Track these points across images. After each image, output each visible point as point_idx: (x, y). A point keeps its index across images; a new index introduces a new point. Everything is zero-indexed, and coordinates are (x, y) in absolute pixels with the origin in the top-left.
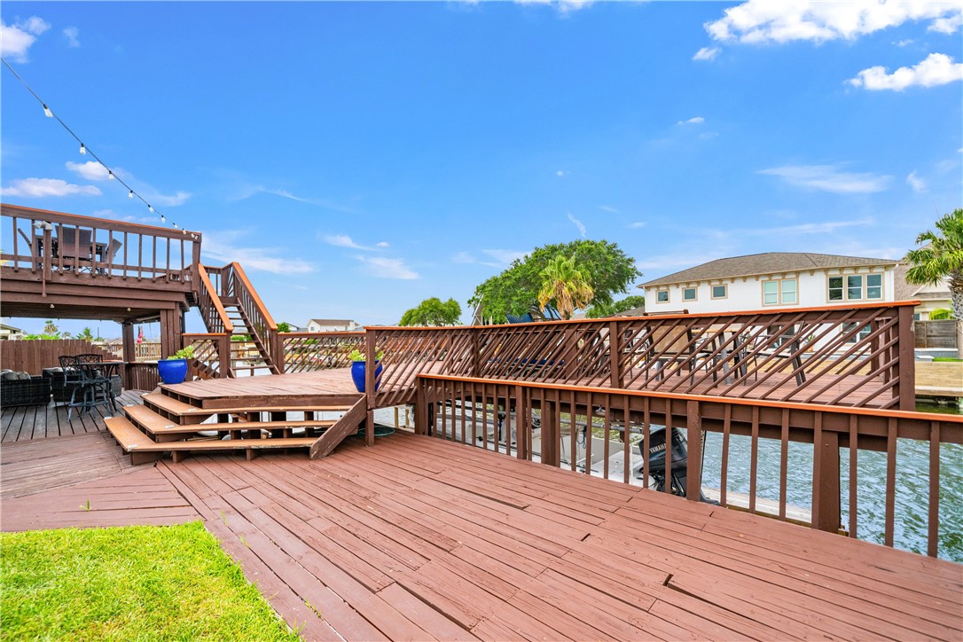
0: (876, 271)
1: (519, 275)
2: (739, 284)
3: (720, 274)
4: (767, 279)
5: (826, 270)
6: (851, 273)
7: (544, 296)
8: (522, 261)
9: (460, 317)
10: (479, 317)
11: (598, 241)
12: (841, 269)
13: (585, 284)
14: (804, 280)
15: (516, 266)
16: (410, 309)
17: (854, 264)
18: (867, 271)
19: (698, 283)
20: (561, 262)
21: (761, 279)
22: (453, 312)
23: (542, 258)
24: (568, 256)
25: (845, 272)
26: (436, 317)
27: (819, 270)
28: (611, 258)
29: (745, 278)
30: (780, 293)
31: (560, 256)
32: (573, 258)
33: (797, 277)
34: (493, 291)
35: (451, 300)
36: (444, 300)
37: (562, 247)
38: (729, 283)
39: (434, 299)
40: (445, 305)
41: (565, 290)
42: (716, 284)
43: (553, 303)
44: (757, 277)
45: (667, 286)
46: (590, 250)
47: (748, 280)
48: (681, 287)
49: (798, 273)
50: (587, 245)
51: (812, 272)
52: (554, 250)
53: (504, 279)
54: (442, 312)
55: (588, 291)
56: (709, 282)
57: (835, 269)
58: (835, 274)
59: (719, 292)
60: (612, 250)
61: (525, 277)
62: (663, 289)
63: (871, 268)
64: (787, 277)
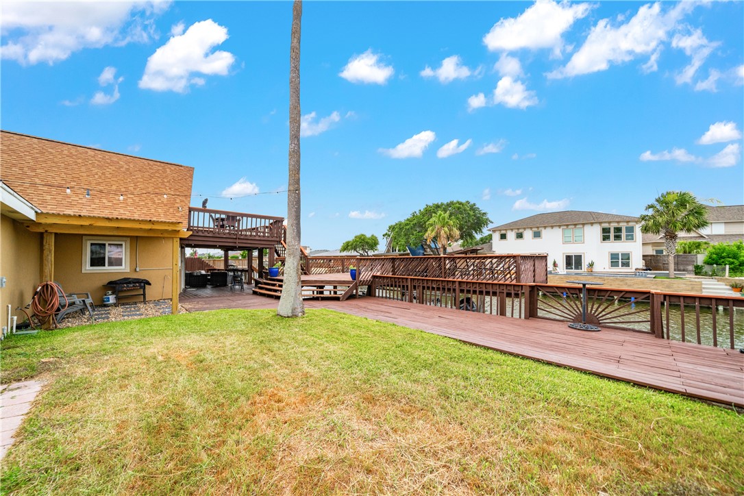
0: (631, 224)
1: (415, 221)
2: (549, 229)
3: (538, 224)
4: (565, 227)
5: (600, 223)
6: (616, 225)
7: (429, 234)
8: (417, 213)
9: (378, 246)
10: (390, 247)
11: (463, 201)
12: (610, 223)
13: (455, 229)
14: (588, 228)
15: (414, 215)
16: (347, 240)
17: (617, 220)
18: (625, 224)
19: (525, 229)
20: (440, 215)
21: (562, 228)
22: (373, 244)
23: (430, 212)
24: (445, 210)
25: (612, 224)
26: (363, 246)
27: (596, 223)
28: (471, 213)
29: (552, 227)
30: (573, 236)
31: (440, 212)
32: (448, 212)
33: (583, 227)
34: (398, 231)
35: (373, 235)
36: (368, 235)
37: (442, 204)
38: (543, 229)
39: (363, 235)
40: (369, 239)
41: (442, 232)
42: (535, 229)
43: (435, 239)
44: (560, 226)
45: (506, 230)
46: (459, 208)
47: (554, 228)
48: (514, 231)
49: (584, 224)
50: (457, 205)
51: (592, 224)
52: (438, 207)
53: (407, 225)
54: (367, 243)
55: (457, 233)
56: (531, 228)
57: (605, 222)
58: (606, 225)
59: (537, 235)
60: (473, 208)
61: (419, 223)
62: (503, 232)
63: (628, 222)
64: (577, 226)
